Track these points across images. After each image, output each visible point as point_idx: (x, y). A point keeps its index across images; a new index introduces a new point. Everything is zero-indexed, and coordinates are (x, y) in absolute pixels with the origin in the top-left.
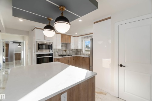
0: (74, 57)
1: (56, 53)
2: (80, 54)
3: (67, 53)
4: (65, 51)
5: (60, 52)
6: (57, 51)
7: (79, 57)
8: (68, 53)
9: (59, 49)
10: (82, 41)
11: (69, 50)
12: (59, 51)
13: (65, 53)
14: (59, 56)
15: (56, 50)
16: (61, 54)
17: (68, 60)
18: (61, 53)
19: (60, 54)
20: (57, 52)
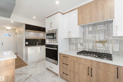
5: (87, 44)
6: (82, 42)
12: (85, 43)
15: (78, 40)
19: (87, 48)
20: (80, 43)
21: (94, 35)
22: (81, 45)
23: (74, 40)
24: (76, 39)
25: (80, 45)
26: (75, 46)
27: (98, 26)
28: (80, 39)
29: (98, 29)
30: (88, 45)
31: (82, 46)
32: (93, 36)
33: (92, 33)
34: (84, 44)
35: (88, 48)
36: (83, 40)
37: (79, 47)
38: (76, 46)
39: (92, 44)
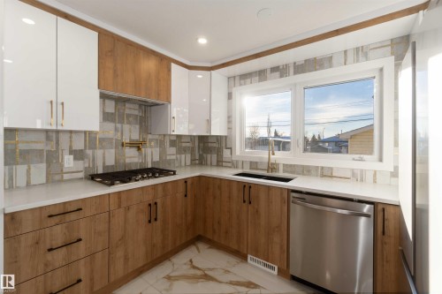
0: (186, 181)
1: (69, 161)
2: (220, 163)
3: (151, 156)
4: (138, 146)
5: (99, 153)
7: (214, 179)
8: (156, 158)
9: (88, 135)
10: (230, 96)
11: (161, 144)
12: (93, 147)
13: (136, 160)
14: (93, 177)
16: (110, 161)
17: (152, 206)
18: (106, 159)
20: (72, 152)
21: (119, 125)
22: (75, 159)
23: (43, 137)
24: (54, 135)
25: (72, 156)
26: (44, 166)
27: (127, 105)
28: (71, 137)
29: (127, 111)
30: (104, 154)
31: (81, 162)
32: (116, 129)
33: (113, 121)
34: (89, 152)
35: (104, 163)
36: (85, 140)
37: (66, 165)
38: (48, 166)
39: (113, 151)
